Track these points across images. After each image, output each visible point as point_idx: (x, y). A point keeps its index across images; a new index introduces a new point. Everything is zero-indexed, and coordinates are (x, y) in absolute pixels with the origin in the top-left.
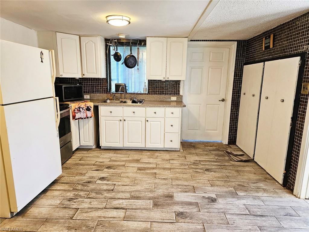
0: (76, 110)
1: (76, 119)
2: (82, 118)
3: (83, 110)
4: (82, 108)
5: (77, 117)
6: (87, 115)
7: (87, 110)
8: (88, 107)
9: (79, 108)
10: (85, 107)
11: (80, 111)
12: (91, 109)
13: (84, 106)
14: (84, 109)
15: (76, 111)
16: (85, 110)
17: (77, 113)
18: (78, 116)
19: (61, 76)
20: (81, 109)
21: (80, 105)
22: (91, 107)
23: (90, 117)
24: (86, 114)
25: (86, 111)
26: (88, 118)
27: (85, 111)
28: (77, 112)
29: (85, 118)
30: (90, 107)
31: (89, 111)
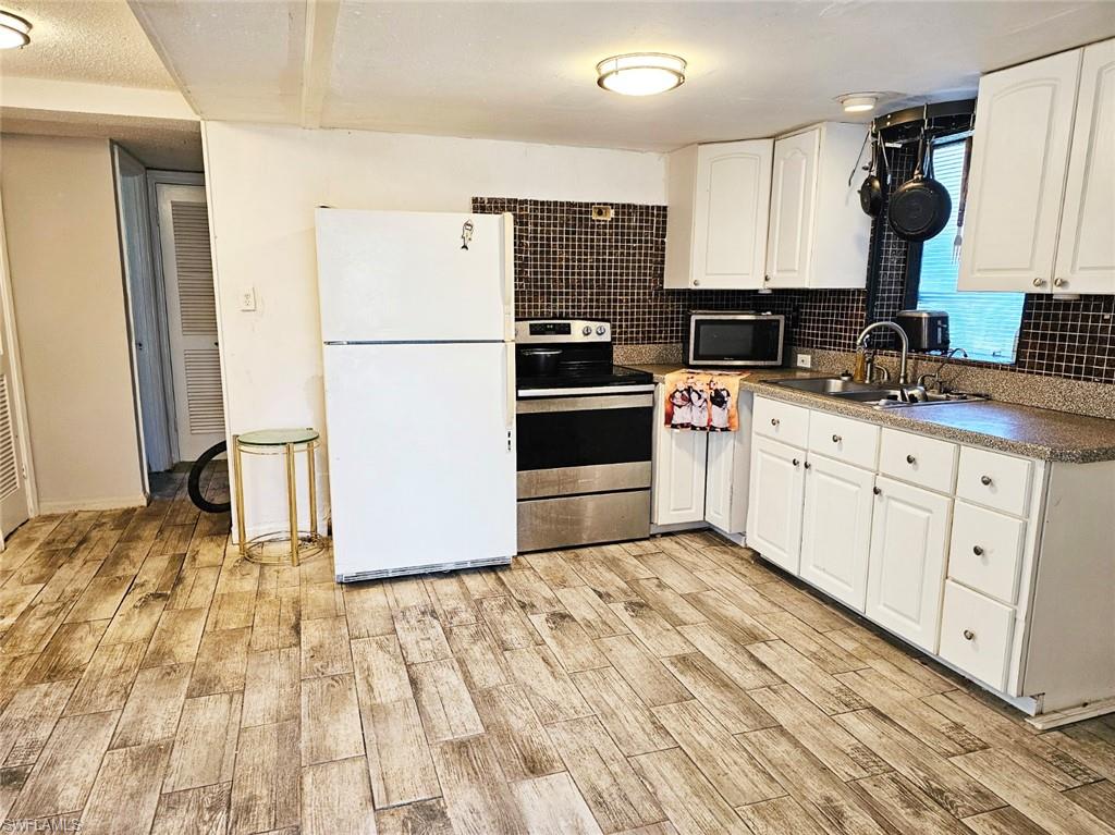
0: (678, 395)
1: (674, 426)
2: (694, 428)
3: (699, 398)
4: (696, 392)
5: (677, 420)
6: (710, 420)
7: (713, 403)
8: (716, 391)
9: (689, 390)
10: (709, 392)
11: (690, 400)
12: (726, 402)
13: (705, 388)
14: (704, 395)
15: (678, 401)
16: (705, 400)
17: (680, 407)
18: (680, 416)
19: (695, 284)
20: (694, 396)
21: (691, 380)
22: (728, 395)
23: (722, 430)
24: (710, 415)
25: (710, 403)
26: (713, 429)
27: (705, 404)
28: (679, 403)
29: (703, 429)
30: (724, 393)
31: (720, 407)
